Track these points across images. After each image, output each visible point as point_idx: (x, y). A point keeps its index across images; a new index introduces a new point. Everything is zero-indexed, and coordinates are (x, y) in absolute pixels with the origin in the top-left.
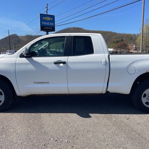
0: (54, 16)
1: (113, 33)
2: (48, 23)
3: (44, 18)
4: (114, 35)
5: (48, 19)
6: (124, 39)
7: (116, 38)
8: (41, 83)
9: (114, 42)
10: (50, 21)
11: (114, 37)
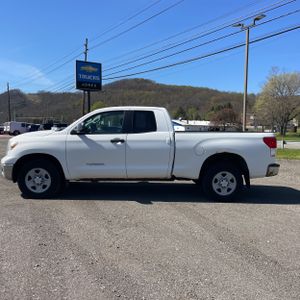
0: (100, 65)
1: (212, 90)
2: (89, 77)
3: (83, 68)
4: (212, 95)
5: (91, 69)
6: (233, 103)
7: (216, 101)
8: (96, 164)
9: (213, 109)
10: (93, 74)
11: (213, 98)
